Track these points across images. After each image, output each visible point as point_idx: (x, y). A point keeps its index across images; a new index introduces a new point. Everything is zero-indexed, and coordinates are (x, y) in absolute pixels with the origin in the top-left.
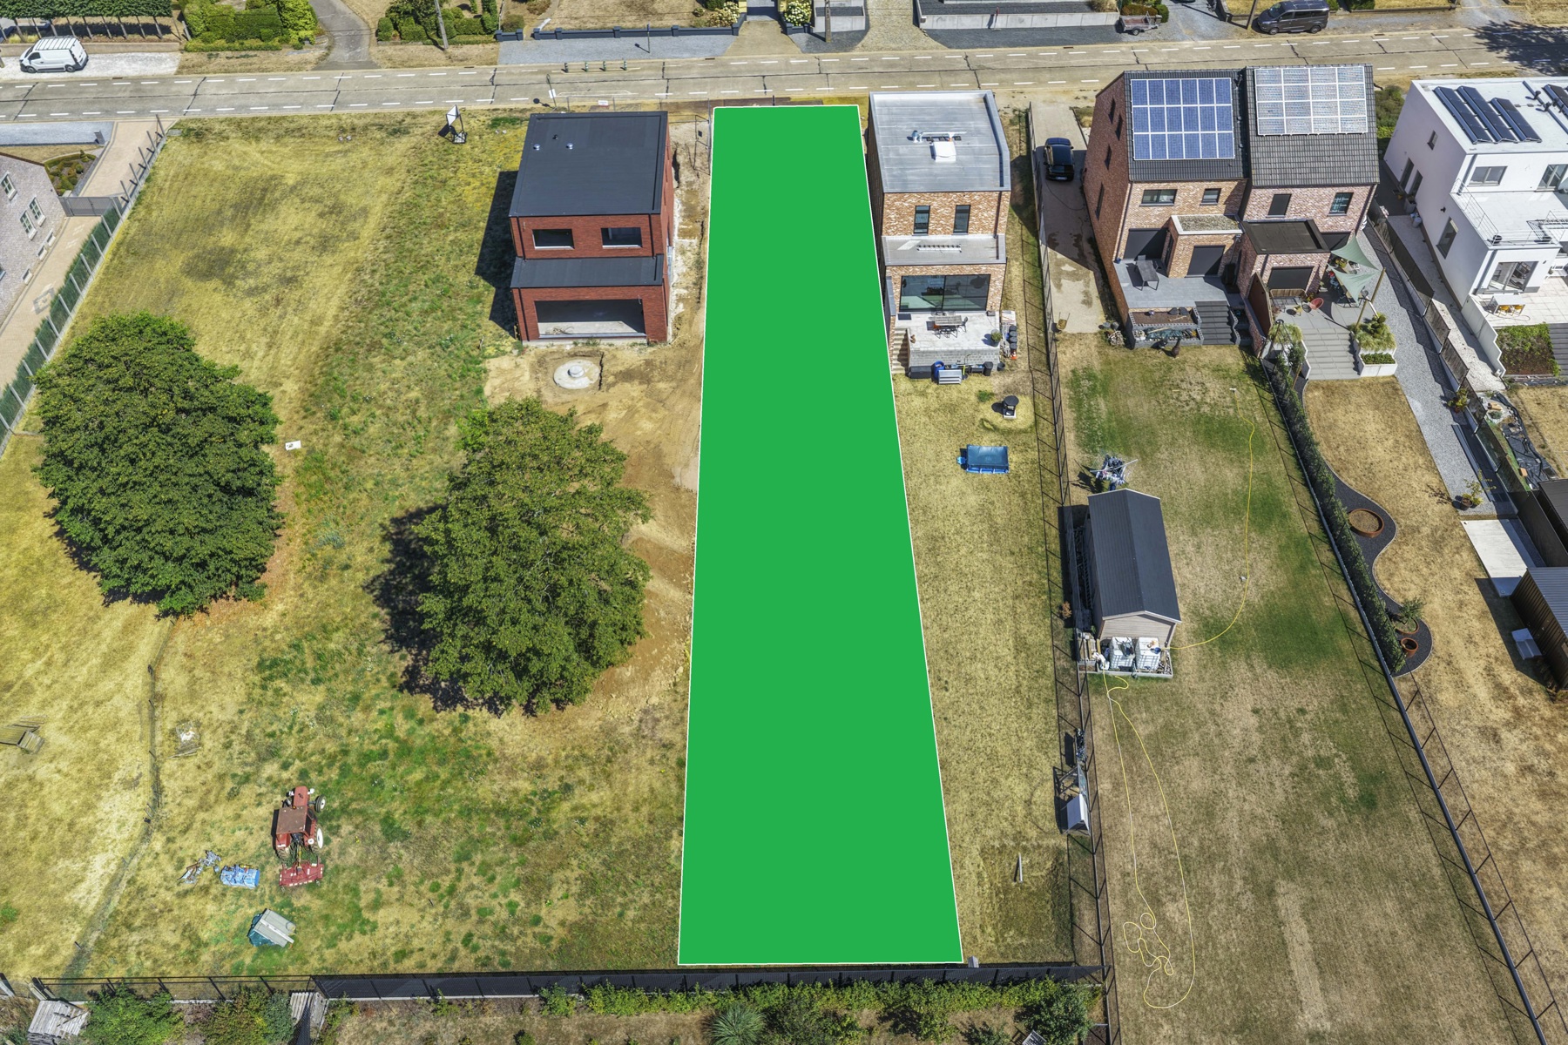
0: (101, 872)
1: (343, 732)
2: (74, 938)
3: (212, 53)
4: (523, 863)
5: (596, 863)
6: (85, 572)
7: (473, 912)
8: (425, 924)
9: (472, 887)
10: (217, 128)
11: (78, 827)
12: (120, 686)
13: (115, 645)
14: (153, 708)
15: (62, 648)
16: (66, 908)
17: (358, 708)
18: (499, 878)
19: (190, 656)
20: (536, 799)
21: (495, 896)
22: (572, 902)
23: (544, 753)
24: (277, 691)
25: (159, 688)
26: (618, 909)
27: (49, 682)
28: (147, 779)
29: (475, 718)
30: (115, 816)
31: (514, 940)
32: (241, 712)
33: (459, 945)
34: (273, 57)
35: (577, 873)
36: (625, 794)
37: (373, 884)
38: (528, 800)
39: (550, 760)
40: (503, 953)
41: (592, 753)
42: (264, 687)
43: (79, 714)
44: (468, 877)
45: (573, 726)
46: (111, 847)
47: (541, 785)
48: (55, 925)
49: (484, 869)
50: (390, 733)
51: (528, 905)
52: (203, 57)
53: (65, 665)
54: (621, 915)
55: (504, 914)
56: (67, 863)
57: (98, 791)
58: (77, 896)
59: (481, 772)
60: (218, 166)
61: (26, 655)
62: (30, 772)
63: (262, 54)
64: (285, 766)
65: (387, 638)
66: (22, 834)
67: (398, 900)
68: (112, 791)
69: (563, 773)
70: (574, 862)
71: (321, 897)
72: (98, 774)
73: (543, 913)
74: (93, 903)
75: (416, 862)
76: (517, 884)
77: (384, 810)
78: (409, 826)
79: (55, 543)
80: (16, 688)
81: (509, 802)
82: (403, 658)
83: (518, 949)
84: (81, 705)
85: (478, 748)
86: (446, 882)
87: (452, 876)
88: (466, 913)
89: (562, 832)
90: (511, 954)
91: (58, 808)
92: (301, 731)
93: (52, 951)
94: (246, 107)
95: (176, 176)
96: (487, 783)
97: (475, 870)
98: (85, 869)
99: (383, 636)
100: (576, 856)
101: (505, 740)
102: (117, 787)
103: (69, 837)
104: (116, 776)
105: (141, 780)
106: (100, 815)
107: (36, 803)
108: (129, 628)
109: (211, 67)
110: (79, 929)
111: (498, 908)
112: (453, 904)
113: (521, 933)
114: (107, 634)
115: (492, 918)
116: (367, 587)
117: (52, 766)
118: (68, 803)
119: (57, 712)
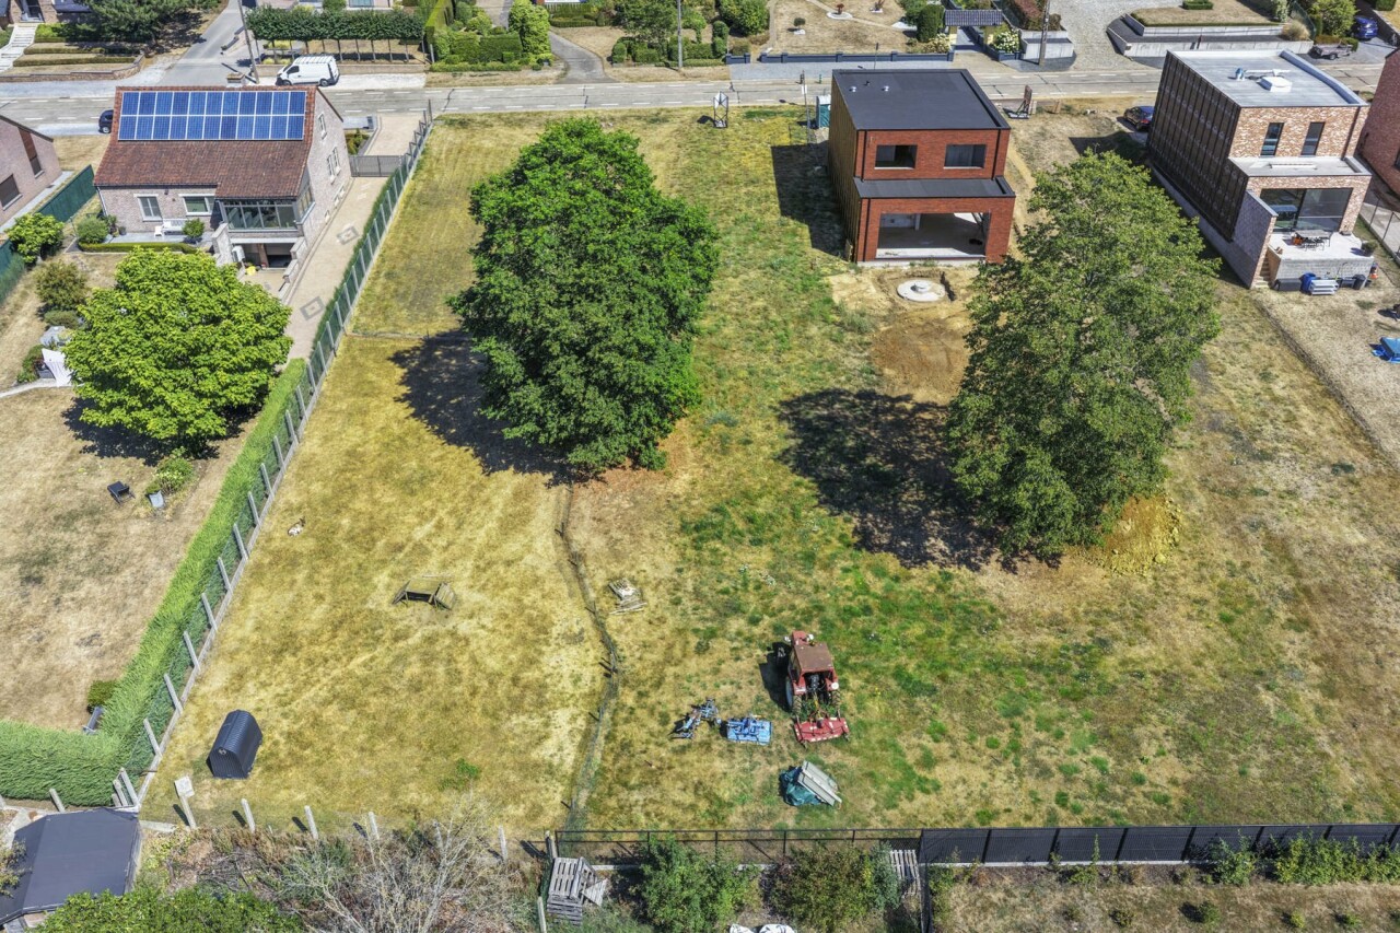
0: (569, 728)
1: (809, 589)
2: (558, 798)
3: (457, 72)
4: (1088, 718)
5: (1180, 718)
6: (454, 447)
7: (1054, 769)
8: (998, 783)
9: (1038, 744)
10: (478, 119)
11: (523, 682)
12: (529, 548)
13: (510, 510)
14: (576, 567)
15: (450, 513)
16: (537, 765)
17: (817, 567)
18: (1067, 735)
19: (600, 520)
20: (1071, 653)
21: (1072, 753)
22: (1172, 758)
23: (1058, 609)
24: (715, 551)
25: (575, 548)
26: (1236, 767)
27: (445, 544)
28: (591, 632)
29: (958, 576)
30: (565, 670)
31: (1123, 800)
32: (680, 571)
33: (1054, 805)
34: (515, 75)
35: (1162, 729)
36: (1176, 649)
37: (914, 740)
38: (1062, 655)
39: (1067, 614)
40: (1115, 815)
41: (1114, 608)
42: (697, 548)
43: (489, 572)
44: (1028, 734)
45: (1078, 583)
46: (571, 702)
47: (1070, 640)
48: (530, 784)
49: (1043, 724)
50: (865, 589)
51: (1119, 763)
52: (449, 76)
53: (458, 528)
54: (1242, 773)
55: (1094, 773)
56: (523, 718)
57: (537, 647)
58: (547, 751)
59: (992, 627)
60: (488, 144)
61: (411, 519)
62: (449, 627)
63: (504, 74)
64: (754, 621)
65: (820, 502)
66: (457, 689)
67: (953, 756)
68: (553, 646)
69: (1091, 628)
70: (1154, 717)
71: (854, 753)
72: (530, 629)
73: (1142, 769)
74: (570, 760)
75: (957, 717)
76: (1093, 739)
77: (893, 665)
78: (929, 679)
79: (414, 423)
80: (407, 549)
81: (1039, 655)
82: (847, 521)
83: (1130, 809)
84: (490, 564)
85: (975, 604)
86: (1004, 737)
87: (1009, 731)
88: (1044, 773)
89: (1121, 686)
90: (1126, 816)
91: (493, 663)
92: (758, 588)
93: (536, 812)
94: (502, 106)
95: (449, 151)
96: (1002, 637)
97: (1033, 725)
98: (546, 725)
99: (816, 502)
100: (1153, 711)
101: (1005, 595)
102: (559, 641)
103: (516, 692)
104: (555, 631)
105: (585, 634)
106: (547, 670)
107: (466, 657)
108: (519, 495)
109: (457, 82)
110: (561, 788)
111: (1082, 766)
112: (1023, 761)
113: (1125, 792)
114: (498, 502)
115: (1083, 776)
116: (779, 458)
117: (474, 621)
118: (504, 658)
119: (463, 571)
